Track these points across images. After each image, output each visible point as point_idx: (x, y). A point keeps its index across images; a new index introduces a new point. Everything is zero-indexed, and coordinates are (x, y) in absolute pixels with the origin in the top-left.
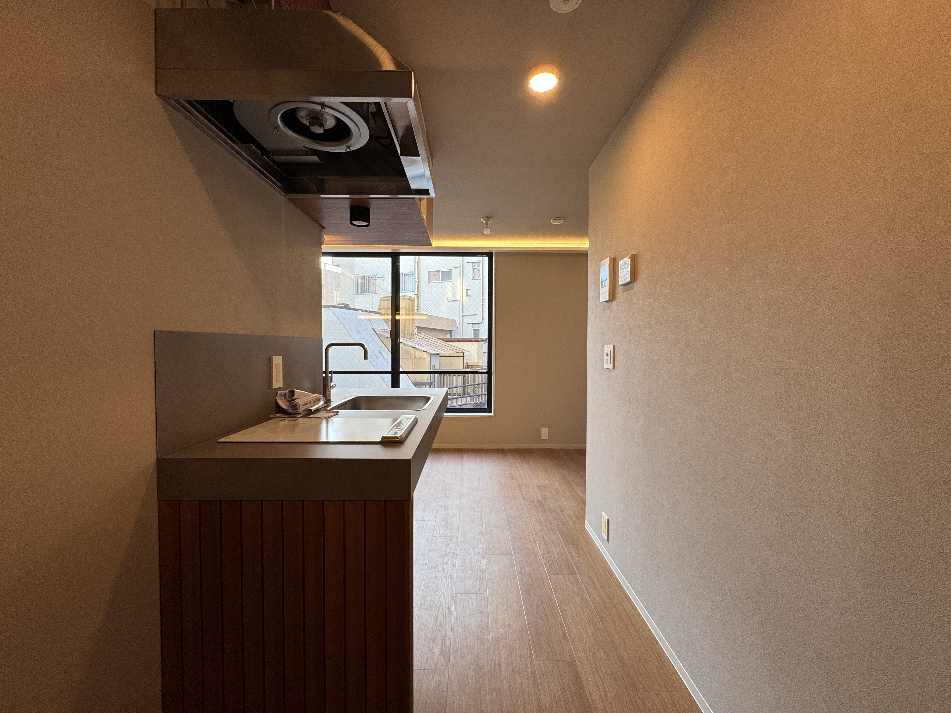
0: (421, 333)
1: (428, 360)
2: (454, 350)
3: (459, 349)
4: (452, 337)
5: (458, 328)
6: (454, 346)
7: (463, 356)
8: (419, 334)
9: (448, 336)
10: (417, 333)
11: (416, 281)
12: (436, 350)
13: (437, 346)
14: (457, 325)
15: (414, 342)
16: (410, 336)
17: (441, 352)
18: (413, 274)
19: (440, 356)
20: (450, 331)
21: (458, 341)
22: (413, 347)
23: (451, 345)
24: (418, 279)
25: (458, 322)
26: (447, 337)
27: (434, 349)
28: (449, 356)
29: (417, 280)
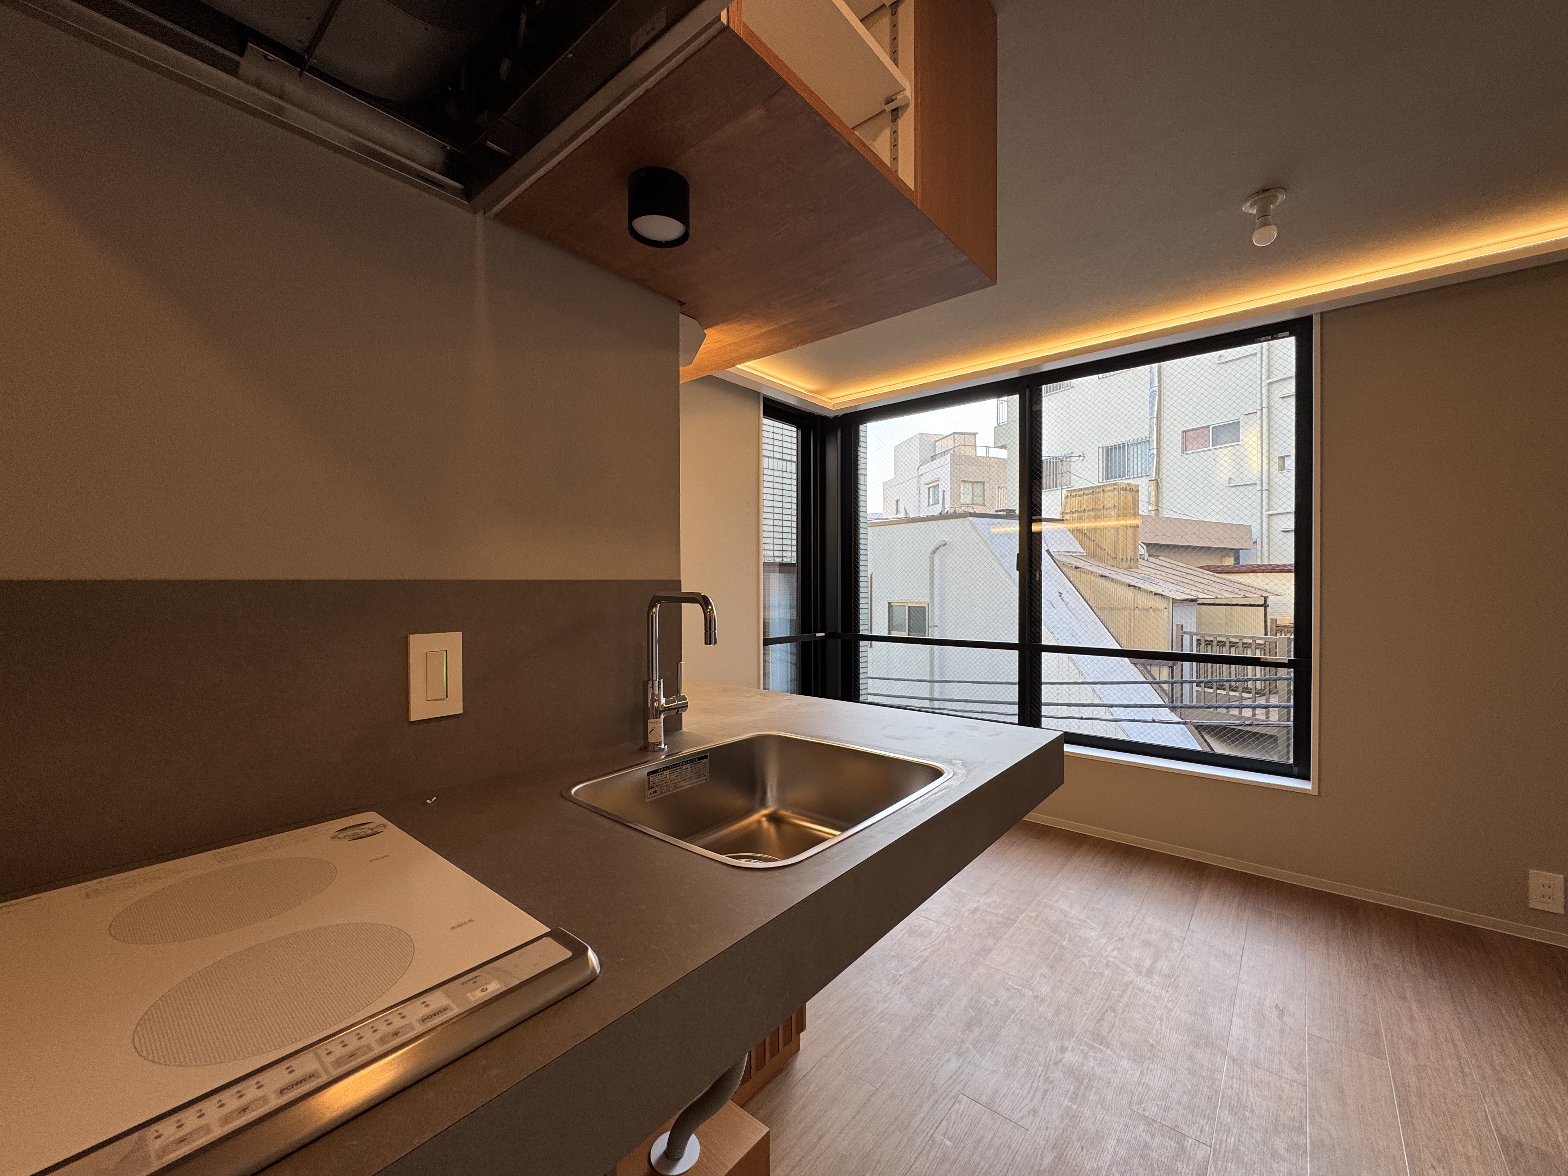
0: (1157, 557)
1: (1166, 613)
2: (1236, 590)
3: (1253, 590)
4: (1241, 564)
5: (1255, 543)
6: (1240, 583)
7: (1265, 606)
8: (1152, 559)
9: (1229, 561)
10: (1146, 557)
11: (1153, 454)
12: (1188, 591)
13: (1192, 583)
14: (1254, 537)
15: (1135, 575)
16: (1129, 563)
17: (1201, 596)
18: (1147, 442)
19: (1198, 604)
20: (1237, 551)
21: (1253, 572)
22: (1130, 586)
23: (1231, 581)
24: (1158, 449)
25: (1254, 531)
26: (1227, 564)
27: (1183, 589)
28: (1225, 605)
29: (1155, 452)
